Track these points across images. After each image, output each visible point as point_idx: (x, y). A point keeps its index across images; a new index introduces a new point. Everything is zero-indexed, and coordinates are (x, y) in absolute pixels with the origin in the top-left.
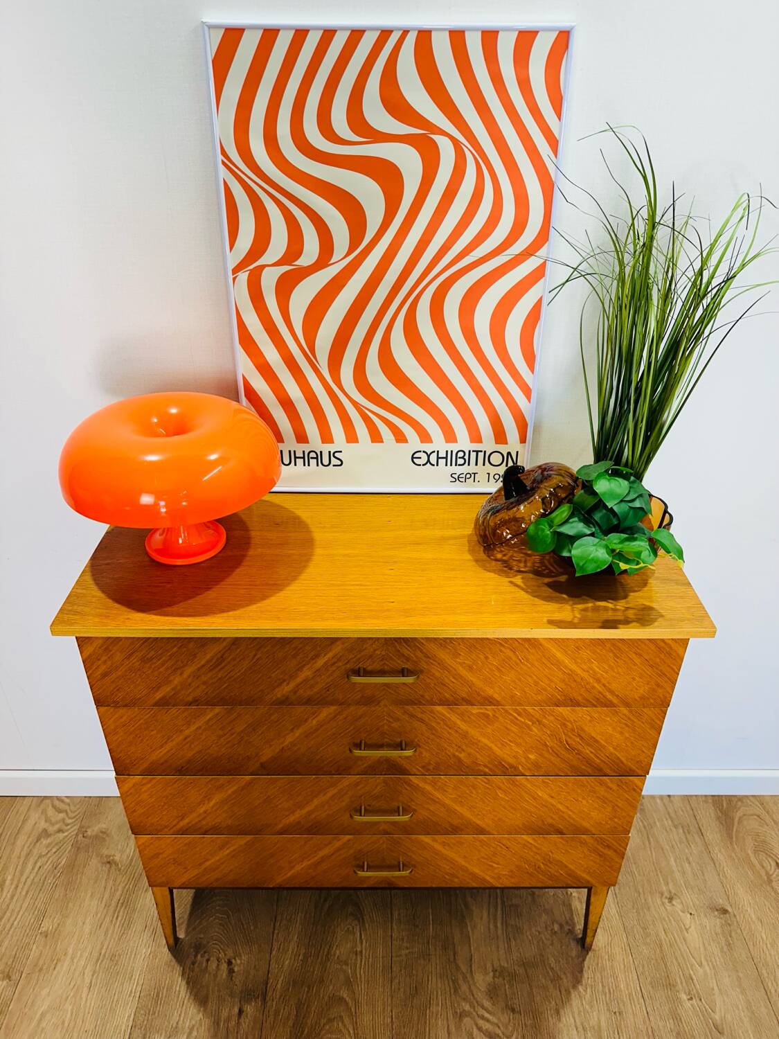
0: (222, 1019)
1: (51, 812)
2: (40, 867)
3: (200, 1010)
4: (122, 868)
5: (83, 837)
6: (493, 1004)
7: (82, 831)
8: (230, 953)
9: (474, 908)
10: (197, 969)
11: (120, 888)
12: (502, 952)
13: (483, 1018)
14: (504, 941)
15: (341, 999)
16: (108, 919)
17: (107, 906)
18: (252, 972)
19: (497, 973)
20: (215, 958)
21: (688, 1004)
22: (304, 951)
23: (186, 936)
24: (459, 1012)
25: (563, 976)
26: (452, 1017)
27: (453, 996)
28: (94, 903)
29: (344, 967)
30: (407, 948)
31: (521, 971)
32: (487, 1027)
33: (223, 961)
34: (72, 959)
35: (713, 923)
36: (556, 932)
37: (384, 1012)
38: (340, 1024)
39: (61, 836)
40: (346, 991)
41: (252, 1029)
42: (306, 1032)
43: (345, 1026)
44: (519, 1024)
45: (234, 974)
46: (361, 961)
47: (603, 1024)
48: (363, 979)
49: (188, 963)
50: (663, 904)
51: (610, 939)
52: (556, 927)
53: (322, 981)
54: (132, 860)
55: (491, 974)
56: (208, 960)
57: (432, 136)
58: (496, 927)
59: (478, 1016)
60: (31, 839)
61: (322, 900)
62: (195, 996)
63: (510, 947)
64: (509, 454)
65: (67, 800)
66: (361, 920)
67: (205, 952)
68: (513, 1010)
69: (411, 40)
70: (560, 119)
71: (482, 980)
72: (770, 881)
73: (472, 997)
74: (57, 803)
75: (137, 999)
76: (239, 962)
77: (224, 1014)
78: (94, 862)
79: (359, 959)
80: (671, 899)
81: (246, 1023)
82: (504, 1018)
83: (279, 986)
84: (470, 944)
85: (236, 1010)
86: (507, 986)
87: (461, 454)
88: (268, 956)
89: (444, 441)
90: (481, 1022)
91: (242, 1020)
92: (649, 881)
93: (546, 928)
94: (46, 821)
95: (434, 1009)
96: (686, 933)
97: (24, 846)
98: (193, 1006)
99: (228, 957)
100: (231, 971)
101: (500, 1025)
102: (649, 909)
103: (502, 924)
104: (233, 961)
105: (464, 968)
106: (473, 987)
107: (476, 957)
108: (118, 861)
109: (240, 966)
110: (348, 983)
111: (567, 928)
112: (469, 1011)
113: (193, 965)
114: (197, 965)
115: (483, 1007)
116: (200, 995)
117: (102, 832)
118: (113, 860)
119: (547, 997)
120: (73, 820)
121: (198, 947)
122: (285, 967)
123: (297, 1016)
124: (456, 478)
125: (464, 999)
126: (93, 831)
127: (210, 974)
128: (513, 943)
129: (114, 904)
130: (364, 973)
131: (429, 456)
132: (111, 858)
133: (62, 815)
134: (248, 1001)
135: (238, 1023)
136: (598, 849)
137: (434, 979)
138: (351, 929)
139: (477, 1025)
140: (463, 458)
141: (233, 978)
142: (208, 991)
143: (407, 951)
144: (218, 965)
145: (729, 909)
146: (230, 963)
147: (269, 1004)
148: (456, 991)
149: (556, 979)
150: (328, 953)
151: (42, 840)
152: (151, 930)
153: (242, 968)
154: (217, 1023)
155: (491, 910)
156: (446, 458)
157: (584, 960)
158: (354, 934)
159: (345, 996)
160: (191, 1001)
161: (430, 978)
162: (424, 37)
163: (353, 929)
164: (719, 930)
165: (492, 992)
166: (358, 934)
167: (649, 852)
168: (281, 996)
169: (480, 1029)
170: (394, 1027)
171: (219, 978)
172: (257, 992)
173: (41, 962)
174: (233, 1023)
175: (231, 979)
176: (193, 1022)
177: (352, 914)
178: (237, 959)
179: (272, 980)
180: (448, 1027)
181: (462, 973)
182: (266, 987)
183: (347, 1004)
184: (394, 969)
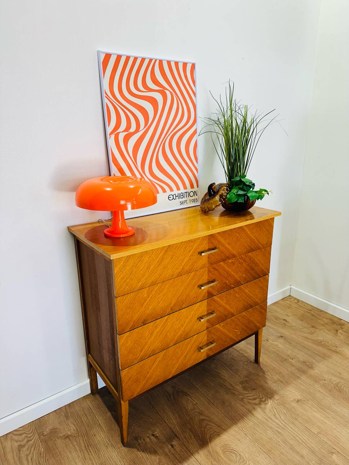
0: (167, 452)
1: (16, 438)
2: (31, 459)
3: (156, 456)
4: (75, 435)
5: (44, 436)
6: (248, 391)
7: (41, 434)
8: (150, 432)
9: (219, 372)
10: (142, 445)
11: (81, 442)
12: (238, 377)
13: (248, 396)
14: (236, 375)
15: (203, 420)
16: (86, 455)
17: (81, 450)
19: (241, 383)
20: (146, 437)
21: (293, 361)
22: (177, 415)
24: (240, 399)
25: (259, 373)
27: (235, 396)
28: (74, 453)
29: (195, 410)
30: (210, 393)
31: (247, 379)
32: (252, 398)
33: (150, 436)
35: (281, 340)
37: (219, 414)
38: (209, 426)
39: (31, 442)
40: (202, 416)
41: (181, 447)
42: (200, 435)
43: (211, 425)
44: (259, 391)
45: (159, 437)
46: (199, 405)
47: (279, 378)
48: (204, 410)
49: (137, 445)
50: (267, 343)
52: (246, 363)
53: (192, 419)
54: (77, 430)
55: (240, 385)
56: (144, 440)
57: (165, 90)
58: (230, 373)
59: (246, 396)
60: (15, 453)
61: (169, 397)
62: (150, 453)
63: (238, 375)
64: (195, 191)
65: (21, 429)
66: (188, 395)
67: (140, 438)
68: (255, 389)
69: (157, 62)
70: (195, 87)
71: (239, 388)
72: (285, 324)
73: (240, 393)
74: (15, 433)
76: (156, 433)
77: (167, 450)
78: (59, 442)
79: (198, 405)
80: (267, 341)
81: (178, 448)
82: (254, 393)
83: (178, 430)
84: (227, 381)
85: (170, 447)
86: (247, 385)
87: (182, 194)
88: (165, 424)
89: (176, 190)
91: (175, 448)
93: (243, 365)
94: (17, 442)
95: (233, 403)
96: (278, 346)
97: (13, 457)
98: (152, 456)
99: (151, 434)
100: (156, 437)
101: (254, 395)
102: (264, 346)
103: (231, 370)
106: (238, 391)
107: (232, 383)
108: (71, 434)
109: (158, 433)
110: (201, 414)
111: (249, 362)
112: (243, 397)
113: (139, 445)
114: (141, 444)
115: (246, 394)
116: (152, 451)
117: (52, 430)
118: (68, 435)
119: (260, 381)
120: (32, 434)
121: (136, 439)
122: (175, 423)
123: (192, 433)
124: (182, 203)
125: (239, 395)
126: (47, 432)
127: (149, 443)
128: (239, 374)
129: (83, 448)
130: (203, 408)
131: (173, 196)
132: (66, 435)
133: (24, 435)
134: (172, 441)
135: (175, 450)
136: (260, 311)
137: (226, 396)
138: (187, 399)
139: (248, 399)
140: (182, 195)
141: (159, 438)
142: (153, 448)
143: (211, 394)
144: (149, 438)
145: (283, 335)
146: (153, 435)
147: (180, 437)
149: (258, 375)
150: (186, 410)
151: (22, 449)
152: (110, 445)
153: (159, 433)
154: (166, 455)
156: (178, 196)
157: (260, 366)
158: (189, 400)
159: (203, 418)
161: (224, 396)
162: (161, 62)
163: (187, 398)
164: (284, 341)
165: (245, 389)
166: (191, 399)
168: (182, 432)
169: (250, 399)
170: (226, 415)
171: (154, 442)
172: (172, 436)
174: (172, 451)
175: (159, 439)
176: (158, 461)
177: (183, 395)
178: (155, 432)
179: (174, 430)
180: (242, 405)
181: (232, 389)
182: (174, 433)
183: (206, 419)
184: (211, 401)
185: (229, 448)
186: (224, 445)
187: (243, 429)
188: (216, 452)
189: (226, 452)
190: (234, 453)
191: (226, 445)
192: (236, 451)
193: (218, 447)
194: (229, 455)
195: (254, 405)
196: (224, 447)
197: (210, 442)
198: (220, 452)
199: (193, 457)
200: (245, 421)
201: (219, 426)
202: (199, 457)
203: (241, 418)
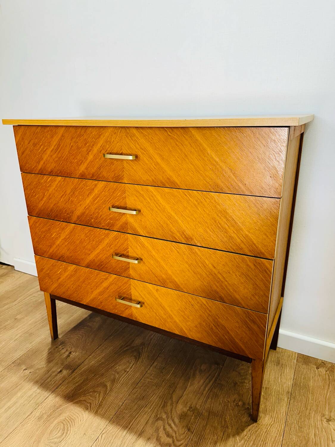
0: (52, 371)
3: (46, 364)
6: (180, 422)
8: (73, 349)
9: (197, 377)
10: (56, 350)
12: (200, 401)
13: (170, 425)
14: (205, 397)
15: (105, 386)
18: (77, 360)
19: (191, 409)
20: (66, 349)
22: (103, 361)
23: (61, 338)
24: (159, 416)
25: (230, 428)
26: (153, 416)
27: (160, 408)
29: (116, 374)
30: (151, 379)
31: (206, 414)
32: (169, 430)
33: (68, 351)
34: (18, 329)
36: (239, 405)
37: (121, 399)
38: (98, 395)
40: (110, 384)
41: (60, 380)
42: (81, 391)
43: (99, 397)
44: (188, 438)
48: (121, 382)
49: (55, 347)
50: (322, 420)
51: (273, 423)
52: (240, 403)
53: (102, 375)
55: (188, 408)
56: (63, 349)
58: (204, 390)
59: (168, 423)
61: (125, 346)
62: (48, 358)
63: (206, 401)
66: (137, 360)
67: (64, 346)
68: (189, 430)
71: (180, 408)
73: (170, 413)
75: (27, 351)
77: (54, 369)
79: (125, 374)
80: (328, 420)
82: (181, 431)
83: (83, 369)
84: (185, 390)
85: (59, 370)
86: (193, 417)
88: (87, 357)
90: (167, 427)
91: (59, 375)
92: (317, 406)
93: (234, 401)
95: (146, 409)
96: (331, 443)
98: (45, 361)
99: (71, 351)
100: (68, 356)
101: (177, 433)
102: (309, 419)
103: (209, 389)
104: (72, 353)
105: (175, 398)
106: (173, 409)
107: (184, 398)
109: (73, 355)
110: (113, 381)
111: (247, 406)
112: (164, 419)
114: (57, 348)
115: (173, 420)
116: (50, 359)
119: (214, 432)
121: (63, 343)
122: (91, 364)
123: (82, 383)
125: (165, 412)
127: (60, 353)
128: (209, 400)
130: (124, 380)
134: (67, 369)
135: (56, 375)
136: (247, 322)
137: (156, 397)
138: (130, 361)
139: (164, 427)
141: (68, 358)
142: (54, 359)
143: (150, 380)
144: (65, 352)
146: (70, 353)
147: (74, 373)
148: (164, 407)
149: (225, 427)
150: (113, 366)
154: (48, 371)
155: (207, 381)
157: (249, 425)
158: (130, 364)
159: (108, 385)
160: (45, 359)
161: (153, 396)
165: (183, 417)
166: (132, 365)
167: (326, 392)
168: (81, 373)
169: (164, 429)
170: (121, 408)
171: (62, 356)
172: (72, 368)
173: (7, 327)
174: (54, 374)
175: (66, 359)
176: (40, 367)
177: (135, 356)
178: (74, 353)
179: (82, 366)
180: (148, 420)
181: (172, 401)
182: (77, 367)
183: (107, 388)
184: (139, 385)
185: (69, 425)
186: (73, 419)
187: (105, 434)
188: (61, 413)
189: (62, 425)
190: (64, 433)
191: (74, 421)
192: (66, 435)
193: (68, 413)
194: (59, 429)
195: (155, 438)
196: (70, 420)
197: (74, 403)
198: (62, 418)
199: (49, 393)
200: (121, 432)
201: (100, 405)
202: (51, 399)
203: (123, 427)
